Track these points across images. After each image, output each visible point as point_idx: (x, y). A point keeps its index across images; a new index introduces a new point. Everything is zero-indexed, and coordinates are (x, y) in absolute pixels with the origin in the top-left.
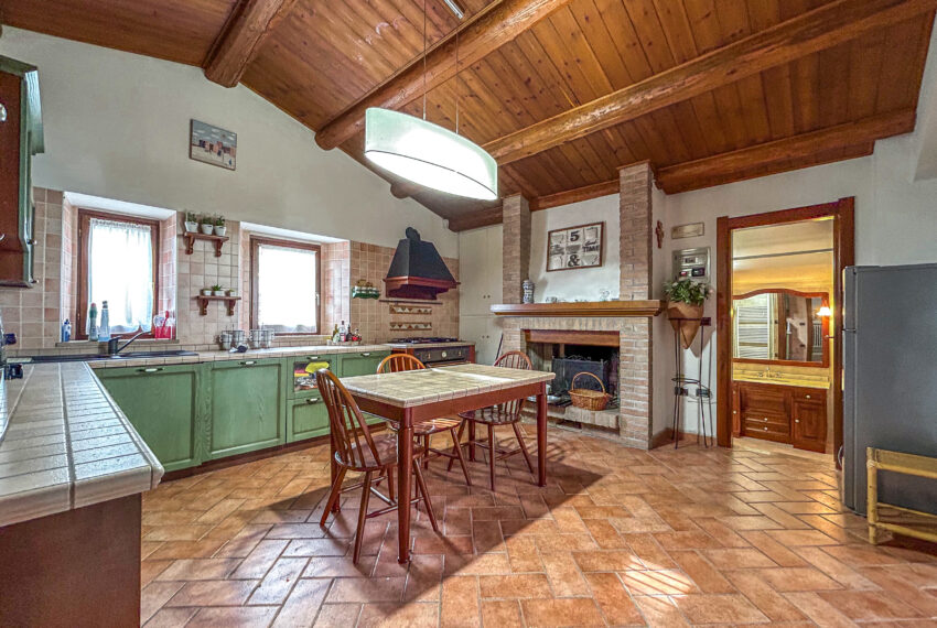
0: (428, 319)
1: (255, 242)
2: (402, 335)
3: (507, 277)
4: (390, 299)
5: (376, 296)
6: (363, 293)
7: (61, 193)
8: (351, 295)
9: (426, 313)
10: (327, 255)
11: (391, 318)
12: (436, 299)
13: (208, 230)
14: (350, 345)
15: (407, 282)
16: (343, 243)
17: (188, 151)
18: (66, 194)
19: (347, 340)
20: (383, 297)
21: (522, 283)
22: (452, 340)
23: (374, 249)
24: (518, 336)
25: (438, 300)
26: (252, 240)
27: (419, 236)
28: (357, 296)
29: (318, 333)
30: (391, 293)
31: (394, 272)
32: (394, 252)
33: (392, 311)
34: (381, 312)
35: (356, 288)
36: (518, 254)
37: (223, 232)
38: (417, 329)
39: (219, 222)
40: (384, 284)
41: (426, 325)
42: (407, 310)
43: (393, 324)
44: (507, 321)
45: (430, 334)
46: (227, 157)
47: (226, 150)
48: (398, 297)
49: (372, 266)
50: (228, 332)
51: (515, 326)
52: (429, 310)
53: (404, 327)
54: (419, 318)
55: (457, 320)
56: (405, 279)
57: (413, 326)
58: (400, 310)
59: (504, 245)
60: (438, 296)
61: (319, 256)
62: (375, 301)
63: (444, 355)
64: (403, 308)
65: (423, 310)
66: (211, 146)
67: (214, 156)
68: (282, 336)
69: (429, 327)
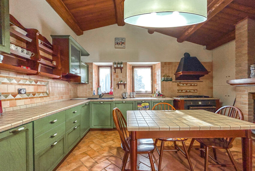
0: (196, 88)
1: (133, 67)
2: (182, 94)
3: (238, 65)
4: (177, 81)
5: (171, 80)
6: (166, 79)
7: (92, 63)
8: (161, 80)
9: (194, 86)
10: (154, 68)
11: (178, 88)
12: (199, 79)
13: (119, 66)
14: (159, 98)
15: (182, 74)
16: (159, 63)
17: (114, 46)
18: (93, 63)
19: (158, 96)
20: (174, 80)
21: (249, 67)
22: (205, 97)
23: (170, 63)
24: (247, 96)
25: (201, 80)
26: (132, 67)
27: (190, 55)
28: (163, 81)
29: (152, 93)
30: (177, 79)
31: (178, 70)
32: (179, 63)
33: (178, 85)
34: (174, 86)
35: (163, 78)
36: (247, 52)
37: (122, 66)
38: (190, 92)
39: (121, 63)
40: (174, 76)
41: (194, 91)
42: (185, 85)
43: (178, 90)
44: (238, 88)
45: (197, 94)
46: (123, 45)
47: (123, 43)
48: (180, 80)
49: (169, 70)
50: (124, 93)
51: (244, 91)
52: (196, 84)
53: (184, 91)
54: (191, 88)
55: (212, 88)
56: (181, 73)
57: (188, 91)
58: (182, 85)
59: (236, 48)
60: (200, 78)
61: (152, 69)
62: (171, 82)
63: (200, 103)
64: (183, 84)
65: (193, 84)
66: (119, 43)
67: (120, 46)
68: (139, 94)
69: (196, 91)
